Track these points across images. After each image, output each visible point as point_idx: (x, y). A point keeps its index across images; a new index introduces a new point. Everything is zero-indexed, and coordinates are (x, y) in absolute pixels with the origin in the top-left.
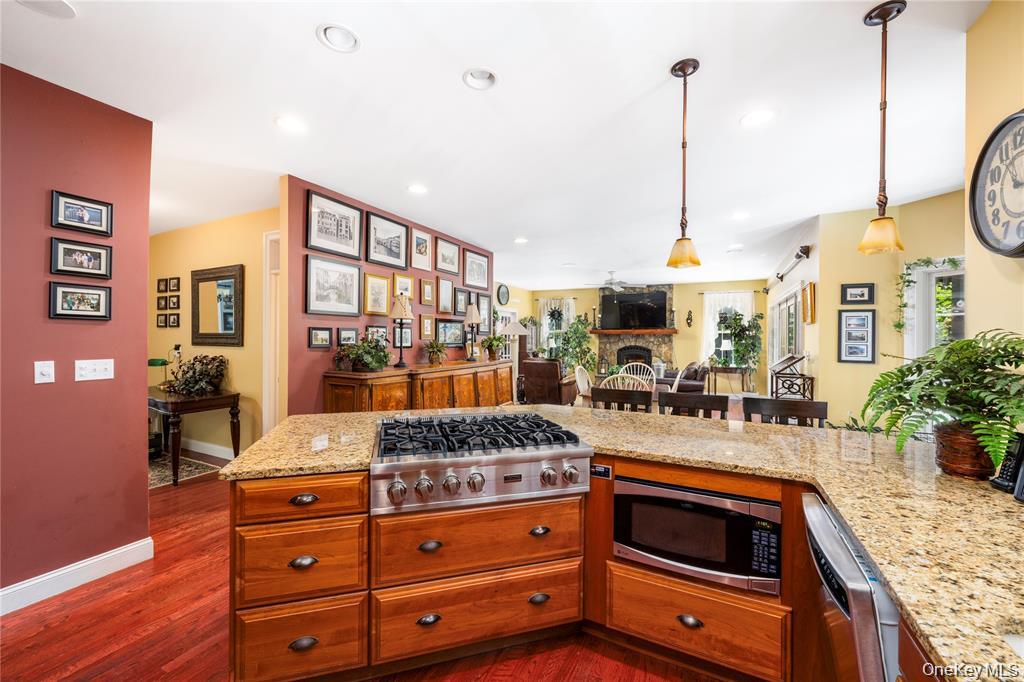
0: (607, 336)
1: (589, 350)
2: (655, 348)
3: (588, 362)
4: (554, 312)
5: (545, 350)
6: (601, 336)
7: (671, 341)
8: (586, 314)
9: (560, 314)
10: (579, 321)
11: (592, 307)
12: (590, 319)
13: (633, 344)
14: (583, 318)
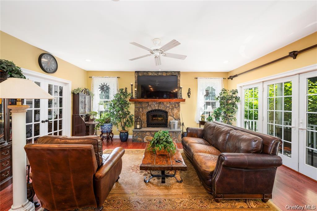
0: (140, 103)
1: (129, 112)
2: (170, 111)
3: (128, 121)
4: (103, 86)
5: (96, 113)
6: (136, 102)
7: (179, 106)
8: (126, 88)
9: (108, 88)
10: (121, 92)
11: (130, 84)
12: (129, 91)
13: (157, 108)
14: (124, 91)
